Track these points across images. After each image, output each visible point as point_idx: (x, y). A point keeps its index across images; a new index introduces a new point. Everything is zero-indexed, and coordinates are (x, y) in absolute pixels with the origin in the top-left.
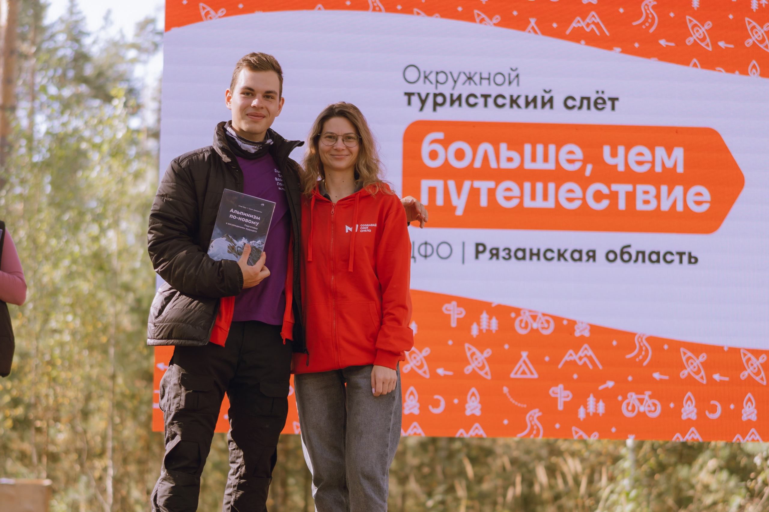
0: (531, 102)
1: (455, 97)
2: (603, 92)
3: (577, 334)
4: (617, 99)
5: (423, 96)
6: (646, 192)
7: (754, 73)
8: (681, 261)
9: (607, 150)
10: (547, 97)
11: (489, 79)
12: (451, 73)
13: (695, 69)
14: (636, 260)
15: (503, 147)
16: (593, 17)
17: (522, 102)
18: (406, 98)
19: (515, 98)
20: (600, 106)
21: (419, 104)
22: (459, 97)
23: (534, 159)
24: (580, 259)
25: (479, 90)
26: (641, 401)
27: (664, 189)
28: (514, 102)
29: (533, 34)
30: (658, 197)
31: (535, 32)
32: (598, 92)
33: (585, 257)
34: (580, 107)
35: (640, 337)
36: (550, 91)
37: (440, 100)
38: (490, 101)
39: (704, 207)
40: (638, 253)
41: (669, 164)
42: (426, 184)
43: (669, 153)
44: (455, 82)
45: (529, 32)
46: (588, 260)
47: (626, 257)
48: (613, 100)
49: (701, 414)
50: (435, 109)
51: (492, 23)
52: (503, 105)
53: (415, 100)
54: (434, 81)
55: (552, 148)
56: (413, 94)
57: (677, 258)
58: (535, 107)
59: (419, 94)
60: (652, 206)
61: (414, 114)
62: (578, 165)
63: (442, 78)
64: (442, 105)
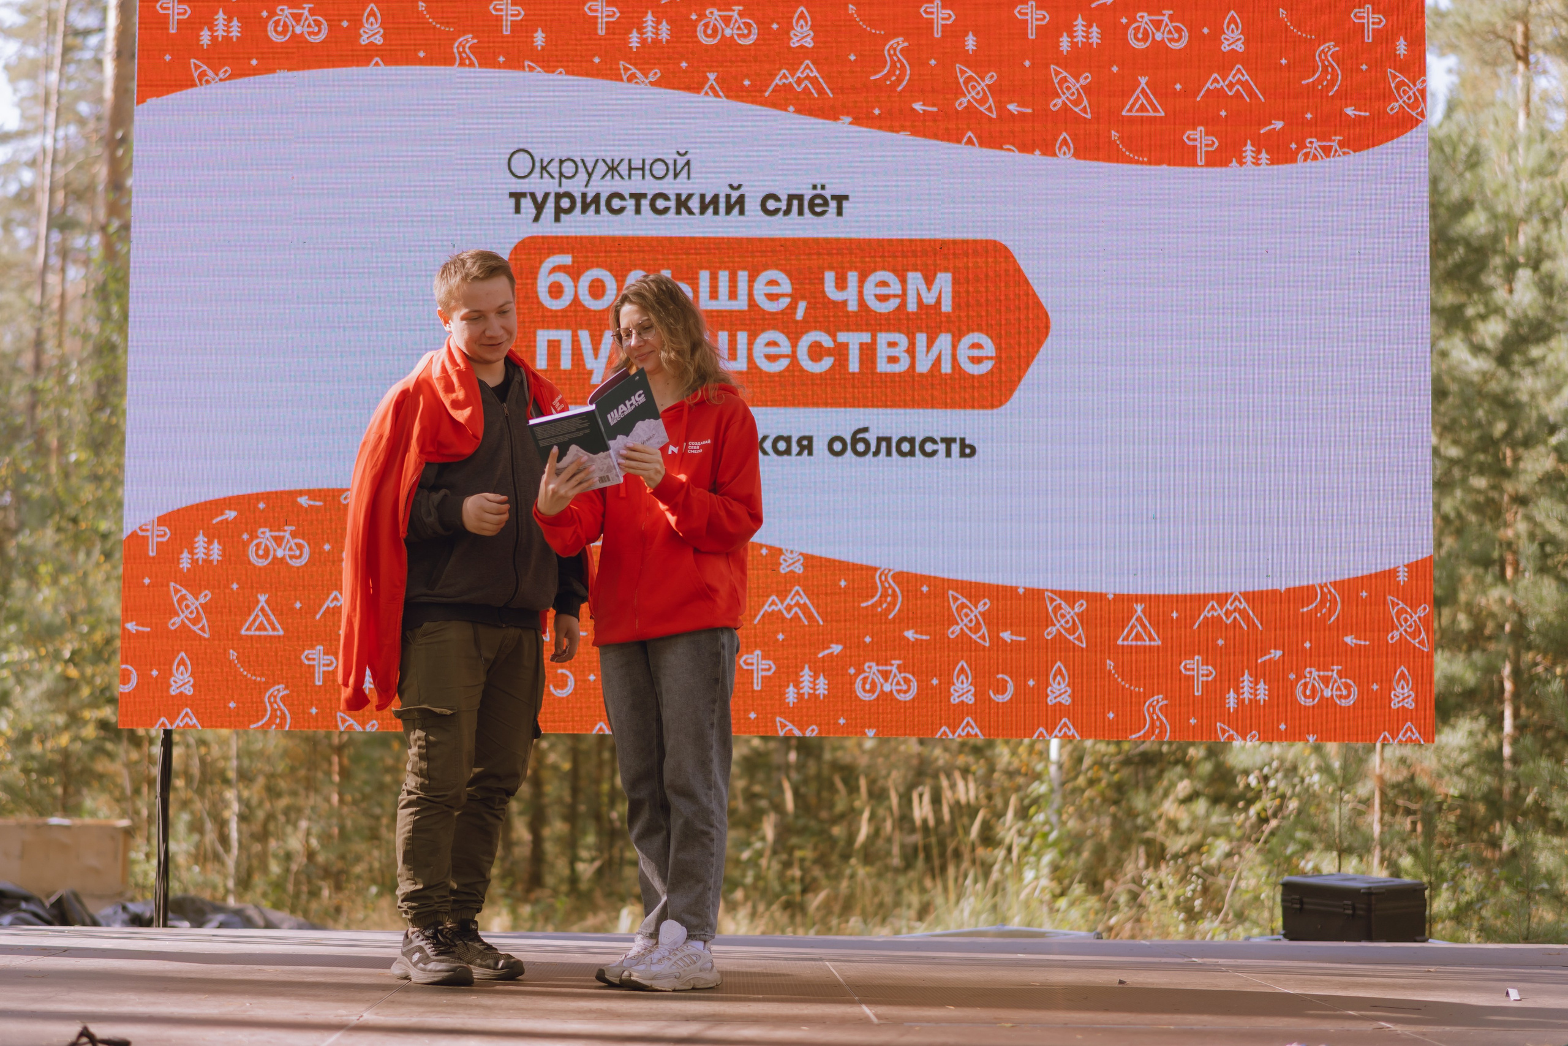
0: (709, 204)
1: (589, 199)
2: (823, 187)
3: (784, 569)
4: (846, 197)
5: (540, 199)
6: (892, 345)
7: (1065, 153)
8: (948, 454)
9: (830, 277)
10: (735, 195)
11: (643, 169)
12: (583, 160)
13: (970, 147)
14: (876, 453)
16: (808, 70)
17: (694, 204)
18: (513, 200)
19: (683, 198)
20: (818, 209)
21: (533, 212)
23: (714, 294)
24: (788, 452)
25: (626, 187)
26: (886, 675)
27: (921, 339)
28: (682, 204)
29: (711, 98)
30: (911, 351)
31: (717, 95)
32: (815, 187)
33: (795, 449)
34: (787, 212)
35: (882, 573)
36: (740, 186)
37: (565, 203)
38: (645, 204)
39: (986, 367)
40: (880, 440)
41: (929, 299)
42: (543, 337)
43: (929, 281)
44: (590, 175)
45: (706, 93)
46: (800, 454)
47: (861, 447)
48: (840, 199)
49: (980, 695)
50: (557, 219)
51: (647, 82)
52: (666, 210)
53: (527, 204)
54: (556, 175)
55: (743, 276)
56: (524, 195)
57: (942, 447)
58: (716, 212)
59: (533, 196)
60: (902, 366)
61: (524, 227)
62: (784, 302)
63: (568, 169)
64: (569, 211)
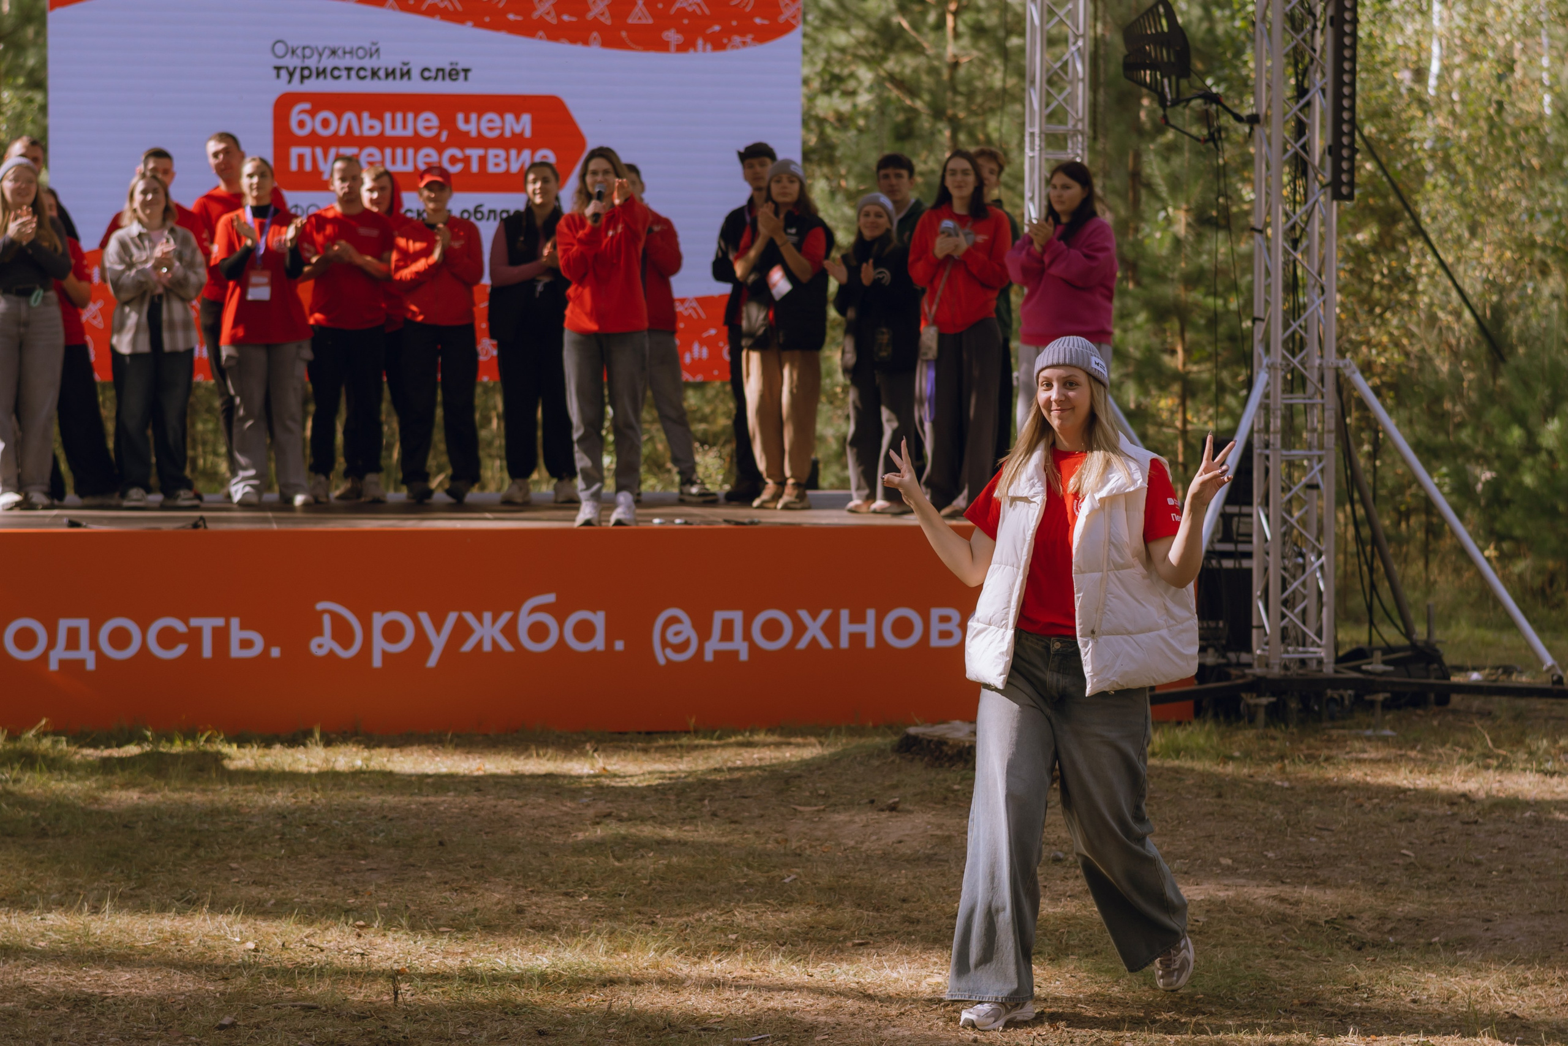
0: (390, 74)
1: (320, 70)
2: (456, 64)
4: (469, 70)
5: (291, 70)
6: (497, 156)
7: (595, 44)
9: (460, 117)
10: (405, 69)
11: (351, 53)
12: (316, 48)
13: (540, 41)
14: (488, 219)
15: (365, 115)
17: (382, 73)
18: (274, 73)
19: (375, 70)
20: (454, 77)
21: (287, 77)
22: (324, 71)
23: (393, 126)
25: (342, 63)
27: (513, 152)
28: (374, 73)
29: (391, 10)
30: (507, 160)
31: (394, 9)
32: (451, 64)
34: (436, 78)
36: (408, 63)
37: (306, 73)
38: (353, 73)
41: (518, 129)
42: (295, 151)
43: (518, 118)
44: (320, 56)
45: (388, 8)
47: (479, 215)
48: (466, 71)
50: (302, 82)
52: (365, 77)
53: (283, 73)
54: (300, 55)
55: (410, 116)
56: (281, 68)
58: (394, 78)
59: (287, 68)
60: (502, 169)
61: (282, 86)
62: (434, 132)
63: (308, 52)
64: (309, 77)
